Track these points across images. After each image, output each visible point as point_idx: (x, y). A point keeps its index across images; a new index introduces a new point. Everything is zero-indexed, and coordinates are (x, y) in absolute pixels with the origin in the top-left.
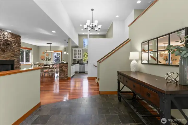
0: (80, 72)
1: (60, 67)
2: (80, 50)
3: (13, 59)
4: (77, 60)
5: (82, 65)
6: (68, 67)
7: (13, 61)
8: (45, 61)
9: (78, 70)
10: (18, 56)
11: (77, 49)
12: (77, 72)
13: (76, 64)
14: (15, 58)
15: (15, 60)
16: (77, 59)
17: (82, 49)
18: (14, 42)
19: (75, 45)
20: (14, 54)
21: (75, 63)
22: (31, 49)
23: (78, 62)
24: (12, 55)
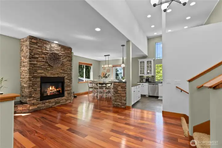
0: (150, 96)
1: (114, 88)
2: (151, 61)
3: (62, 75)
4: (146, 77)
5: (153, 84)
6: (126, 88)
7: (63, 78)
8: (102, 78)
9: (146, 93)
10: (69, 73)
11: (145, 61)
12: (145, 95)
13: (144, 82)
14: (64, 75)
15: (65, 76)
16: (145, 75)
17: (154, 60)
18: (64, 56)
19: (141, 54)
20: (63, 70)
21: (142, 82)
22: (91, 65)
23: (147, 80)
24: (61, 71)
